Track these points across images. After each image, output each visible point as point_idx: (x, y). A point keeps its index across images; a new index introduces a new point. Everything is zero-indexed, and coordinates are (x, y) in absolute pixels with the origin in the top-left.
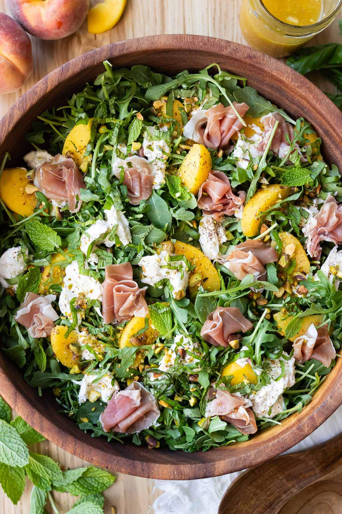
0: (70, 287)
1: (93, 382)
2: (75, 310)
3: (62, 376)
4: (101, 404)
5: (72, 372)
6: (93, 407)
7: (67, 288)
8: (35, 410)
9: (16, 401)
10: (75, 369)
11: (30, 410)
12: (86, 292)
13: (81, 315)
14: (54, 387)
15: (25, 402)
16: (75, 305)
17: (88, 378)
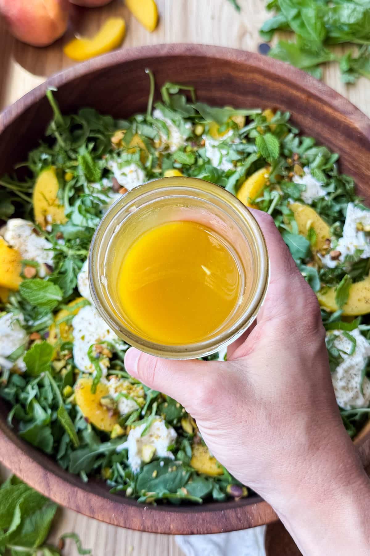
0: (83, 338)
1: (142, 435)
2: (95, 360)
3: (104, 448)
4: (162, 463)
5: (113, 435)
6: (153, 472)
7: (81, 341)
8: (76, 489)
9: (48, 485)
10: (117, 430)
11: (69, 490)
12: (102, 336)
13: (104, 363)
14: (100, 468)
15: (60, 481)
16: (94, 354)
17: (135, 432)
